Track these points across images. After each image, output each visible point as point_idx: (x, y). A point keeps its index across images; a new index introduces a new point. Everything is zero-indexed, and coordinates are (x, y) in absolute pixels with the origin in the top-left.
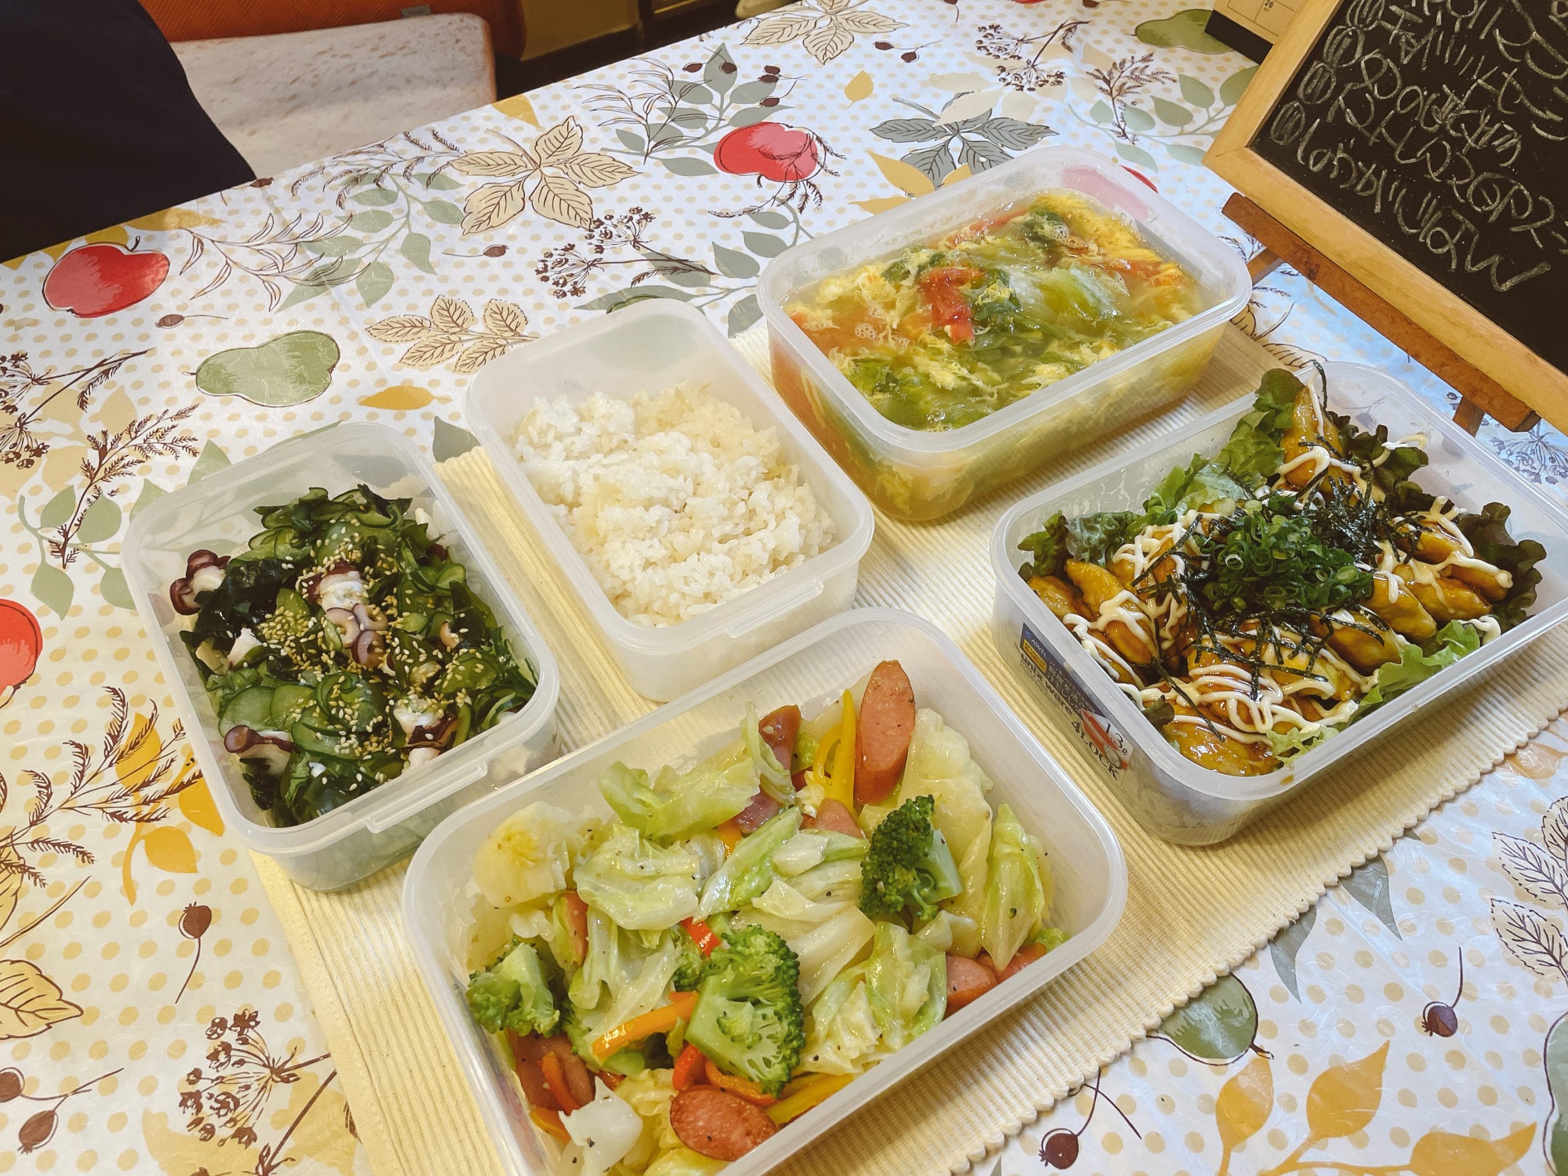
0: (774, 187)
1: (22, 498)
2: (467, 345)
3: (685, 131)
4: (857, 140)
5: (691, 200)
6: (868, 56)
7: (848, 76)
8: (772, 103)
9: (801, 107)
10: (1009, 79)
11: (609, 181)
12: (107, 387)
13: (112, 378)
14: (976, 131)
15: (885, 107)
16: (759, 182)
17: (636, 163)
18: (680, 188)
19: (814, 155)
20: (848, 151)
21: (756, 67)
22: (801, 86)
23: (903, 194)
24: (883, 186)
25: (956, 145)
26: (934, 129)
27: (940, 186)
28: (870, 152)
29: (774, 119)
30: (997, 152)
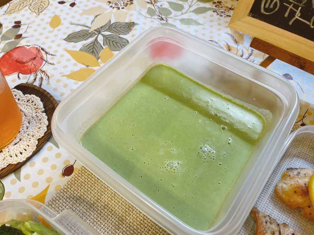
0: (26, 78)
4: (59, 45)
6: (56, 8)
7: (49, 17)
8: (19, 37)
9: (32, 36)
10: (113, 5)
14: (107, 30)
15: (68, 28)
16: (19, 77)
19: (42, 59)
20: (56, 51)
21: (10, 22)
22: (31, 27)
23: (84, 67)
24: (75, 65)
25: (100, 39)
26: (90, 33)
27: (99, 58)
28: (66, 50)
29: (21, 44)
30: (118, 38)
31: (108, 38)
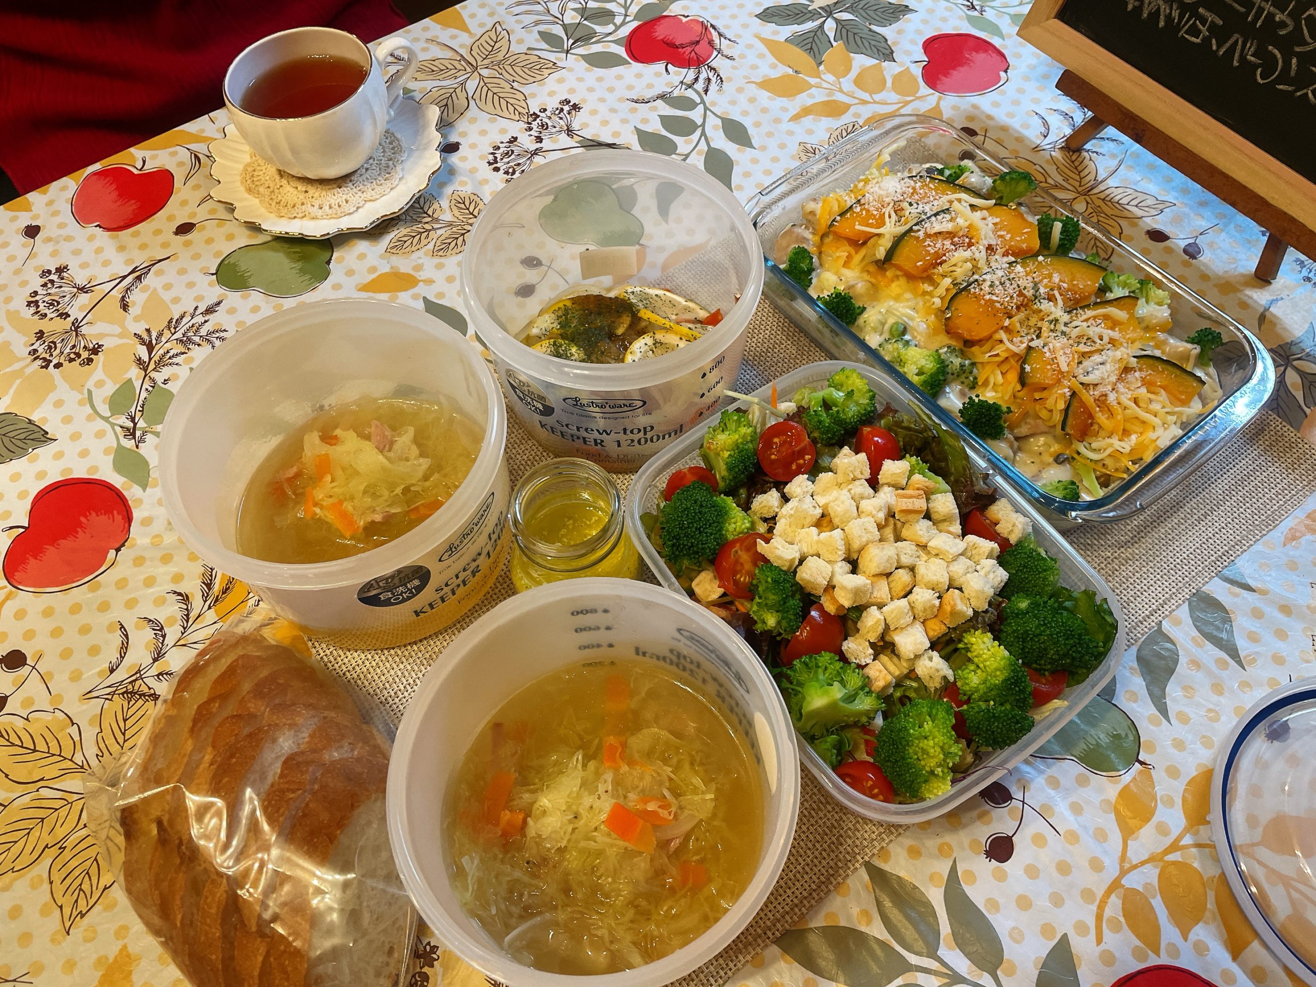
0: (679, 74)
1: (90, 392)
2: (439, 232)
3: (598, 29)
4: (745, 26)
5: (611, 90)
11: (539, 78)
12: (143, 290)
13: (145, 282)
14: (846, 11)
16: (667, 70)
17: (560, 59)
18: (600, 79)
19: (711, 43)
20: (740, 36)
23: (790, 71)
24: (773, 66)
25: (830, 26)
26: (810, 12)
27: (820, 63)
28: (758, 36)
29: (671, 11)
30: (866, 30)
31: (847, 27)
